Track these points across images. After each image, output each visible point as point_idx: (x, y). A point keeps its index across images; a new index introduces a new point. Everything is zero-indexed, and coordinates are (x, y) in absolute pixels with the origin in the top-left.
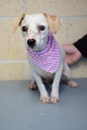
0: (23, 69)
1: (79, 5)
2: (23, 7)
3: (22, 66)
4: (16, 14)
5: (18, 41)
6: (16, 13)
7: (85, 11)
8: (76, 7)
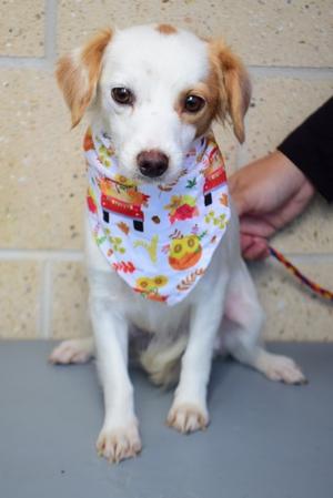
0: (29, 290)
1: (292, 20)
2: (38, 17)
3: (26, 278)
4: (9, 45)
5: (11, 165)
6: (9, 41)
7: (317, 48)
8: (280, 29)
